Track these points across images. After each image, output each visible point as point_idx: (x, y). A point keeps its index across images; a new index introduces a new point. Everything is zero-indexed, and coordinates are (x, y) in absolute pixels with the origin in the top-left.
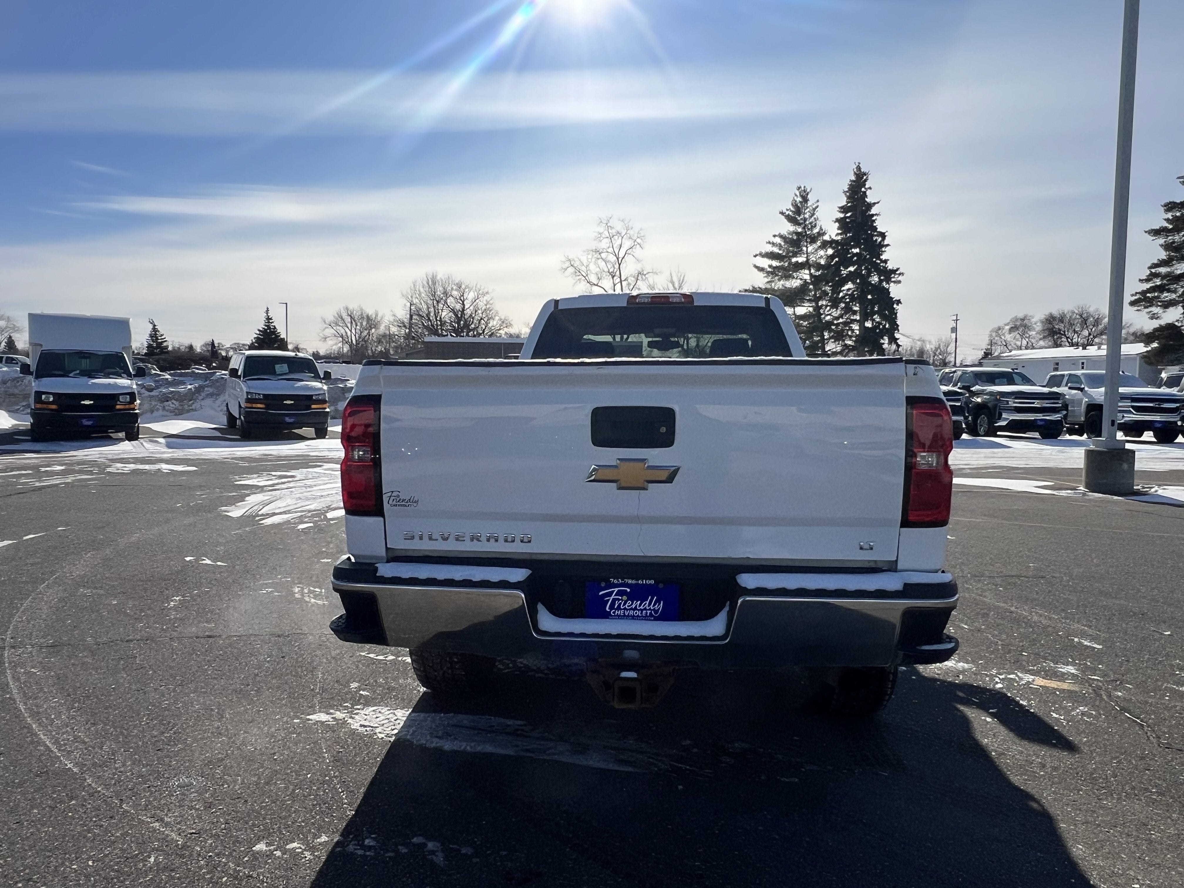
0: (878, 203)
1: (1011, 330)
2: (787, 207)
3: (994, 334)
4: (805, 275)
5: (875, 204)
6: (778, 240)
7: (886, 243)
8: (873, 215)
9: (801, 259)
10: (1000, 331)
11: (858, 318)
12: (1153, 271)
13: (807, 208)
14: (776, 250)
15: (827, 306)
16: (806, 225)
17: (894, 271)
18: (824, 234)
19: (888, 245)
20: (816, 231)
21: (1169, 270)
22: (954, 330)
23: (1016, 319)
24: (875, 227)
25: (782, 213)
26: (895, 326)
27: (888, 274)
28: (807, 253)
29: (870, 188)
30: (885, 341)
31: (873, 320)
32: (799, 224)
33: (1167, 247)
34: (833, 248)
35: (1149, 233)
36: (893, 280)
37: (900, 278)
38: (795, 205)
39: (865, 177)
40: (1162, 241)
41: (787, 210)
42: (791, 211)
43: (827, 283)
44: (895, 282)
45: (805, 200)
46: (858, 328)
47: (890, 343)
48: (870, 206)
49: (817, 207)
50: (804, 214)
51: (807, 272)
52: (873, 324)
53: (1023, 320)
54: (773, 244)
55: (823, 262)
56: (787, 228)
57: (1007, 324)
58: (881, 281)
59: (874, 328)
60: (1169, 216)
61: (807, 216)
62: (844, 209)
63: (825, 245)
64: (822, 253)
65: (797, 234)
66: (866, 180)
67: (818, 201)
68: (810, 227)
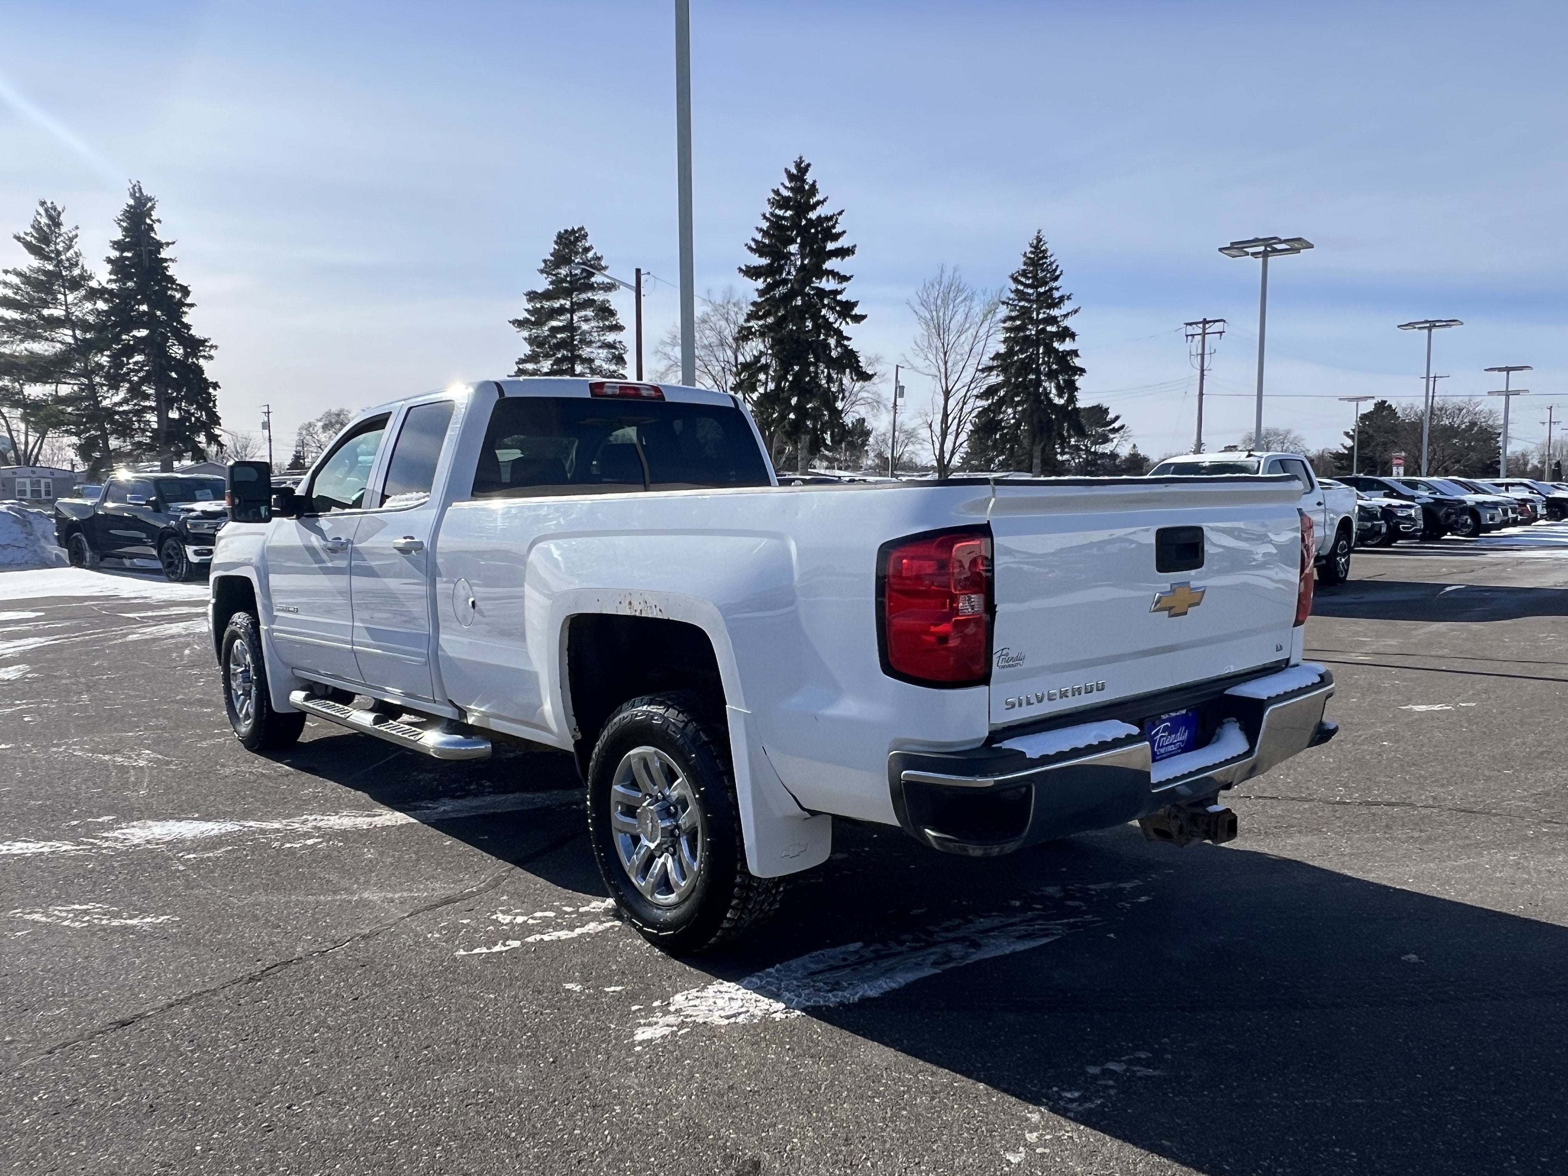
0: (173, 243)
1: (325, 427)
2: (25, 228)
3: (304, 432)
4: (66, 335)
5: (168, 244)
6: (15, 280)
7: (188, 301)
8: (166, 260)
9: (58, 312)
10: (311, 429)
11: (153, 404)
12: (521, 366)
13: (60, 235)
14: (10, 293)
15: (102, 385)
16: (61, 261)
17: (203, 342)
18: (91, 277)
19: (191, 305)
20: (76, 272)
21: (535, 367)
22: (266, 425)
23: (329, 414)
24: (171, 277)
25: (18, 238)
26: (214, 420)
27: (195, 345)
28: (66, 305)
29: (159, 221)
30: (202, 438)
31: (179, 409)
32: (49, 259)
33: (531, 341)
34: (106, 301)
35: (514, 324)
36: (203, 353)
37: (213, 352)
38: (37, 227)
39: (150, 204)
40: (526, 334)
41: (26, 234)
42: (33, 236)
43: (101, 351)
44: (204, 357)
45: (55, 221)
46: (155, 419)
47: (209, 443)
48: (159, 245)
49: (76, 236)
50: (56, 244)
51: (70, 332)
52: (180, 414)
53: (338, 415)
54: (6, 284)
55: (91, 319)
56: (29, 262)
57: (320, 420)
58: (186, 355)
59: (182, 420)
60: (530, 306)
61: (60, 247)
62: (118, 245)
63: (93, 294)
64: (88, 306)
65: (46, 273)
66: (152, 208)
67: (77, 228)
68: (67, 264)
